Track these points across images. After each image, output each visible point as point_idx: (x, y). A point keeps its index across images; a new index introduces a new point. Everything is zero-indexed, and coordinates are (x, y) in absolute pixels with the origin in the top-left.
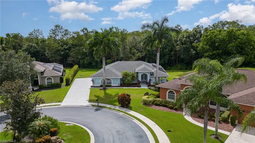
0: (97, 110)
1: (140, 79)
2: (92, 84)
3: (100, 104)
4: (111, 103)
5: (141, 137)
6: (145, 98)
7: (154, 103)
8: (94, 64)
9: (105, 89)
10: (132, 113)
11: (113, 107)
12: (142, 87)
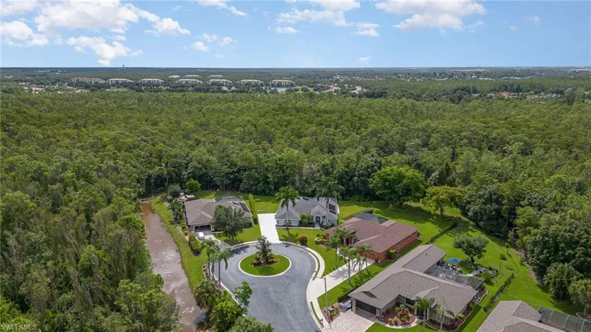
0: (286, 246)
1: (314, 221)
2: (276, 223)
3: (288, 243)
4: (295, 242)
5: (311, 261)
6: (316, 239)
7: (322, 243)
8: (267, 191)
9: (287, 229)
10: (308, 249)
11: (296, 244)
12: (316, 228)
